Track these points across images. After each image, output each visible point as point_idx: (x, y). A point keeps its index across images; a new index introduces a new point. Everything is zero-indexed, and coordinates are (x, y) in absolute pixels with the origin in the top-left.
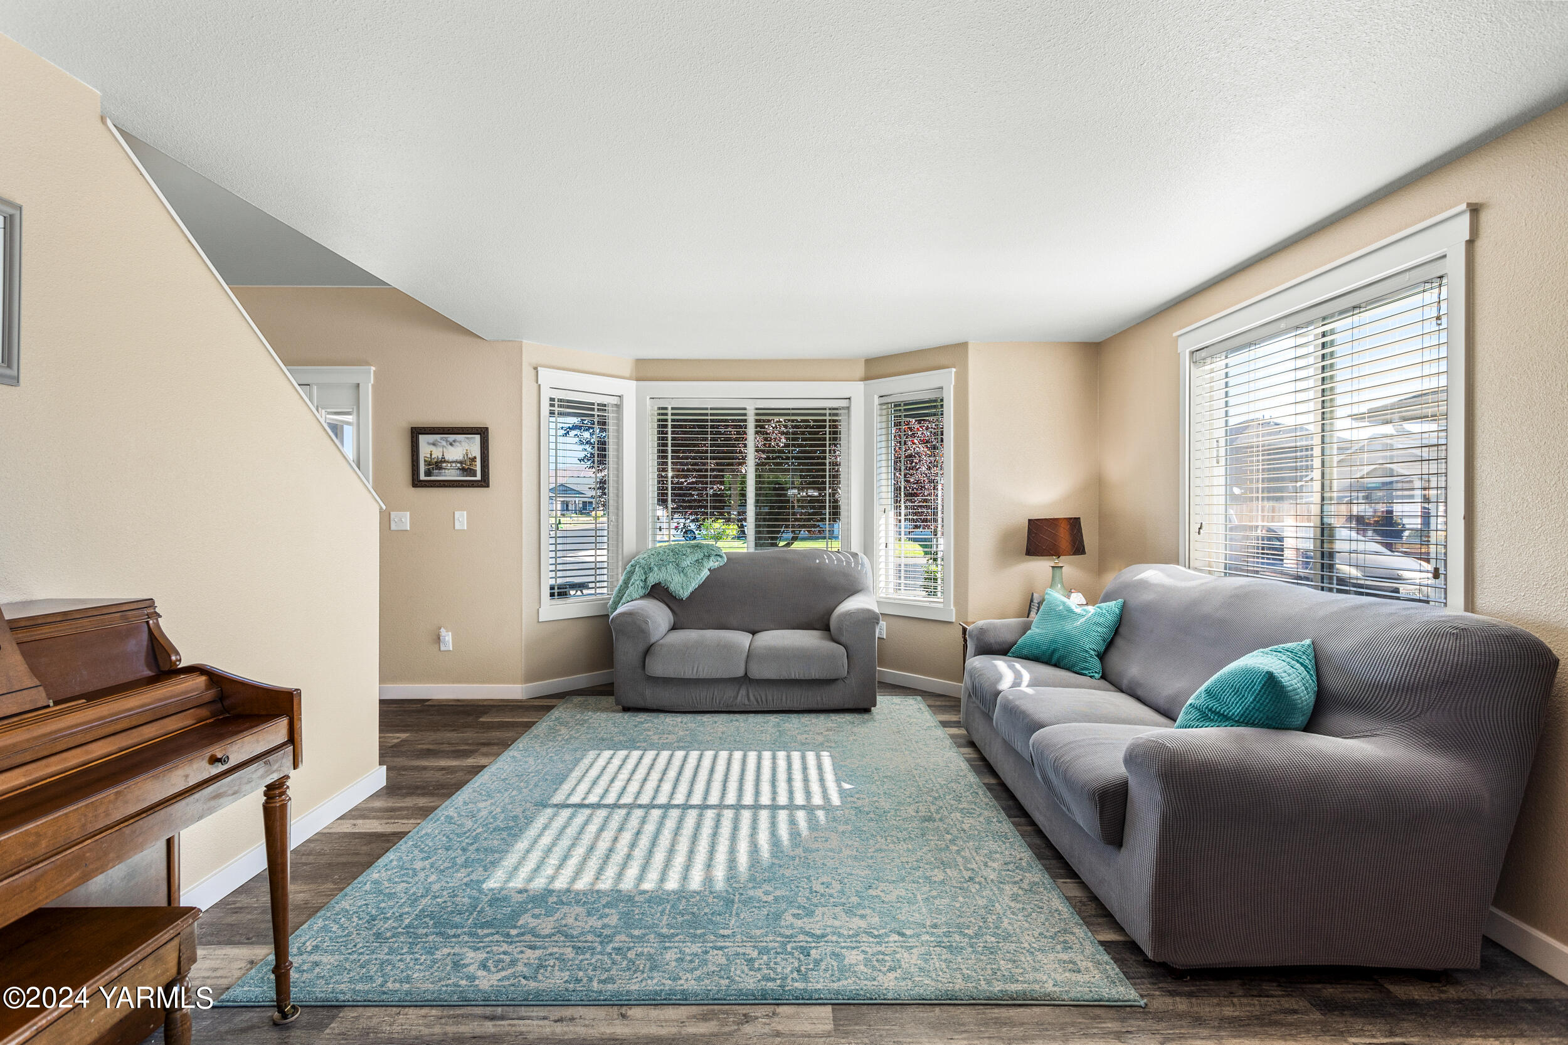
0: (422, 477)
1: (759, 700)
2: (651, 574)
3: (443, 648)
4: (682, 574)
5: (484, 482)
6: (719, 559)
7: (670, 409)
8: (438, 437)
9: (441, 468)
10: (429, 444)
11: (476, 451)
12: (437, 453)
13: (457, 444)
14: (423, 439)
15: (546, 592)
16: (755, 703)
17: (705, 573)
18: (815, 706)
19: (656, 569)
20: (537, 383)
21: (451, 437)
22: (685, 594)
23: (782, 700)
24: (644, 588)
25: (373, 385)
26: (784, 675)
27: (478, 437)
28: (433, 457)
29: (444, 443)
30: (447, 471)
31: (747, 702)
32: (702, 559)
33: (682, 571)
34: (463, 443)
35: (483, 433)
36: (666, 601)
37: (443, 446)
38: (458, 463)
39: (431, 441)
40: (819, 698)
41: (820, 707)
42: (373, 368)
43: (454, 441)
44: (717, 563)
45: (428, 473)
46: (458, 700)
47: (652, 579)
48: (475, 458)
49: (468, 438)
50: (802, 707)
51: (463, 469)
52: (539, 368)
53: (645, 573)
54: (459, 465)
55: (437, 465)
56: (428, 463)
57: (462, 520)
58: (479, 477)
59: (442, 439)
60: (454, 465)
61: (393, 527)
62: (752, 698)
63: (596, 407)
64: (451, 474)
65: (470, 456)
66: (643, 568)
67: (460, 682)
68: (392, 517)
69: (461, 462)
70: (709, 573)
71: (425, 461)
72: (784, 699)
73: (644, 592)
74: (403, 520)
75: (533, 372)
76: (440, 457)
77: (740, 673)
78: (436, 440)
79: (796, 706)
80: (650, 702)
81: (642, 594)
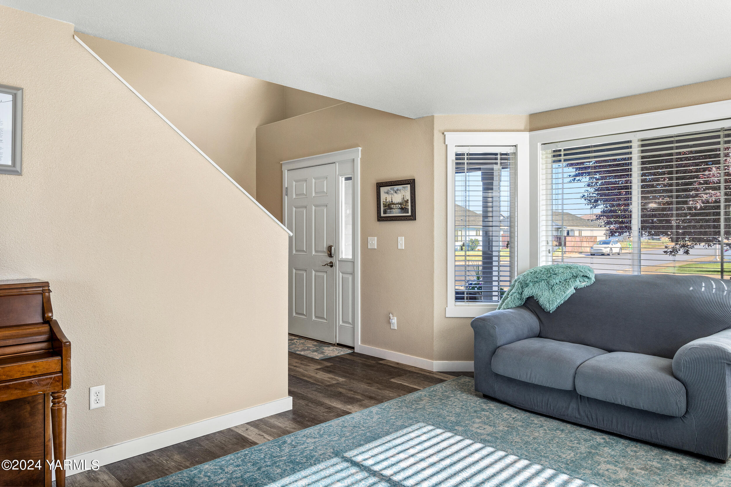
0: (382, 215)
1: (589, 416)
2: (526, 289)
3: (392, 327)
4: (550, 291)
5: (413, 217)
6: (586, 280)
7: (562, 150)
8: (389, 188)
9: (391, 208)
10: (385, 193)
11: (408, 197)
12: (389, 199)
13: (399, 192)
14: (383, 190)
15: (451, 295)
16: (586, 419)
17: (571, 291)
18: (648, 438)
19: (531, 284)
20: (445, 144)
21: (396, 187)
22: (551, 307)
23: (612, 422)
24: (521, 299)
25: (361, 159)
26: (610, 398)
27: (409, 186)
28: (387, 201)
29: (392, 192)
30: (394, 210)
31: (577, 415)
32: (570, 279)
33: (551, 288)
34: (402, 191)
35: (412, 183)
36: (537, 312)
37: (392, 194)
38: (399, 204)
39: (386, 191)
40: (653, 431)
41: (654, 440)
42: (360, 148)
43: (397, 190)
44: (584, 283)
45: (385, 212)
46: (398, 364)
47: (527, 293)
48: (408, 200)
49: (404, 187)
50: (634, 435)
51: (402, 209)
52: (445, 133)
53: (522, 287)
54: (400, 206)
55: (389, 206)
56: (385, 206)
57: (402, 243)
58: (410, 214)
59: (391, 189)
60: (397, 206)
61: (369, 247)
62: (582, 413)
63: (499, 157)
64: (396, 213)
65: (405, 199)
66: (521, 283)
67: (400, 351)
68: (369, 240)
69: (400, 204)
70: (575, 291)
71: (383, 204)
72: (614, 421)
73: (520, 302)
74: (373, 242)
75: (442, 135)
76: (390, 201)
77: (568, 387)
78: (388, 190)
79: (627, 433)
80: (498, 395)
81: (517, 304)
